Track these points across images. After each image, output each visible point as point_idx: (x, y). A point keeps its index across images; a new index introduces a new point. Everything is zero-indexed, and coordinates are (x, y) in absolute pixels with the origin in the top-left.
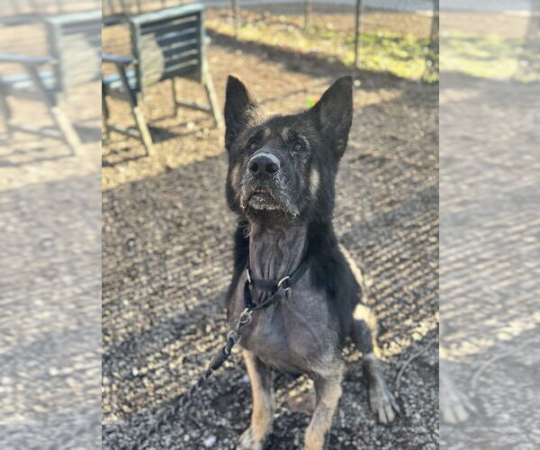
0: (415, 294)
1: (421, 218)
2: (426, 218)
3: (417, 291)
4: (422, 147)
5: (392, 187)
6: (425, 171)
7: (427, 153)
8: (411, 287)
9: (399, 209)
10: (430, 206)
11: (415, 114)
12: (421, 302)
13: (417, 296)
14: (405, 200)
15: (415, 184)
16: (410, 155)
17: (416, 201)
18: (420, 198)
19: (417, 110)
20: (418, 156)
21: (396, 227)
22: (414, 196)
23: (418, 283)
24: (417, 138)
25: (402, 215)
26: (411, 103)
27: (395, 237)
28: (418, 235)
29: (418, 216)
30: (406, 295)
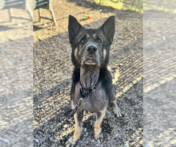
0: (123, 79)
1: (124, 55)
2: (125, 55)
3: (124, 78)
4: (123, 32)
5: (115, 46)
6: (124, 40)
7: (125, 34)
8: (122, 77)
9: (117, 53)
10: (126, 52)
11: (120, 21)
12: (125, 81)
13: (124, 79)
14: (119, 50)
15: (122, 45)
16: (120, 35)
17: (122, 50)
18: (123, 49)
19: (121, 20)
20: (122, 35)
21: (116, 59)
22: (121, 49)
23: (124, 76)
24: (121, 29)
25: (118, 55)
26: (119, 18)
27: (116, 62)
28: (123, 61)
29: (123, 55)
30: (120, 79)
